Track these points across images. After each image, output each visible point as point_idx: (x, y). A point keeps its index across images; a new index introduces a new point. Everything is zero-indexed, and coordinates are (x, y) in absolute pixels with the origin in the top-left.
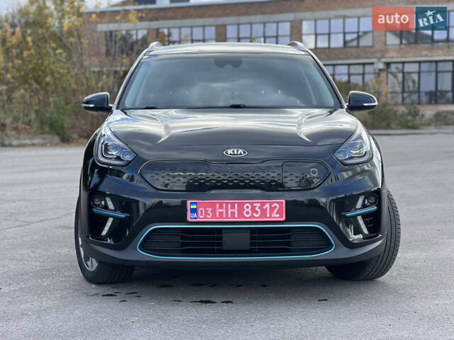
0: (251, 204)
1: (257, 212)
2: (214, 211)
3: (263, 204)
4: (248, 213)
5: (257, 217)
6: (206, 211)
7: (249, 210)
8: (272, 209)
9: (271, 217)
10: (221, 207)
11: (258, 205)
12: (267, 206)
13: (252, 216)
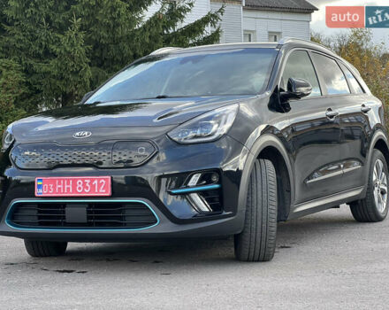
0: (82, 180)
1: (87, 188)
2: (54, 187)
3: (92, 180)
4: (80, 188)
5: (87, 192)
6: (49, 187)
7: (81, 186)
8: (100, 185)
9: (98, 192)
10: (60, 184)
11: (88, 181)
12: (96, 182)
13: (83, 192)
